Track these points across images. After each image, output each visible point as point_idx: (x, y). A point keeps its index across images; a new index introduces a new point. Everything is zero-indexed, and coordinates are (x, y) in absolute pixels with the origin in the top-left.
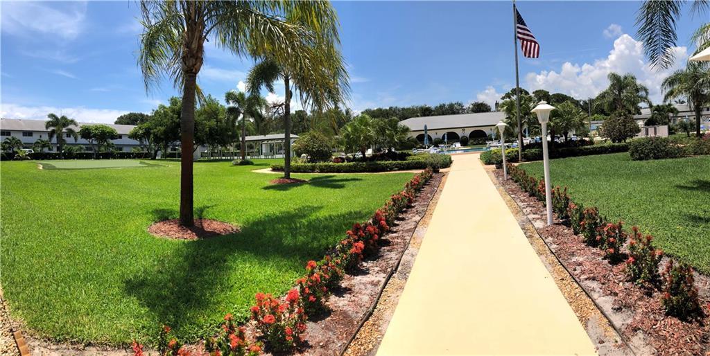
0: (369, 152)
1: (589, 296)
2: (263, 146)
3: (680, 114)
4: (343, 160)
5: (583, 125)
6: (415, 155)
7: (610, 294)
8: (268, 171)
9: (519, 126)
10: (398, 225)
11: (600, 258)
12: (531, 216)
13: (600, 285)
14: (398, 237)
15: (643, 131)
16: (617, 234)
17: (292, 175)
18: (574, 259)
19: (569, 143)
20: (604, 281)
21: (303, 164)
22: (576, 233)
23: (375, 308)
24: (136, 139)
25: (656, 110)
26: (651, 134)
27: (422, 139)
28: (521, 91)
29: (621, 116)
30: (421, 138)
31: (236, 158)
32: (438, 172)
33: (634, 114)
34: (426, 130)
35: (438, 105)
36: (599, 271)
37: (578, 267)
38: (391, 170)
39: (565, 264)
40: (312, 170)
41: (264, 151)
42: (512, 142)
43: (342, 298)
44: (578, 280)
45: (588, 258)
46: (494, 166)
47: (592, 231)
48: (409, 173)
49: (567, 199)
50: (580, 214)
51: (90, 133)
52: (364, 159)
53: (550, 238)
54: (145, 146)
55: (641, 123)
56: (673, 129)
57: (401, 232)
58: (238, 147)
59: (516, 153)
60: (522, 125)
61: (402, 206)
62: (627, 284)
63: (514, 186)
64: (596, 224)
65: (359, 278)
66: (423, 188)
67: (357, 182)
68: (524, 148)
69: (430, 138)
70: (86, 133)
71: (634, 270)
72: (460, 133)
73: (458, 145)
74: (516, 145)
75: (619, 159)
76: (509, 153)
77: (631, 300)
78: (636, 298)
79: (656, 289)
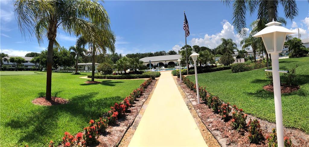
0: (128, 71)
1: (215, 138)
2: (86, 67)
3: (248, 54)
4: (117, 74)
5: (212, 59)
6: (146, 72)
7: (225, 137)
8: (86, 77)
9: (187, 60)
10: (135, 103)
11: (220, 119)
12: (191, 99)
13: (221, 133)
14: (134, 109)
15: (236, 61)
16: (227, 108)
17: (95, 80)
18: (209, 120)
19: (207, 67)
20: (222, 130)
21: (101, 75)
22: (210, 108)
23: (119, 143)
24: (33, 63)
25: (240, 52)
26: (239, 62)
27: (150, 65)
28: (188, 46)
29: (227, 55)
30: (148, 65)
31: (74, 71)
32: (154, 79)
33: (232, 54)
34: (150, 62)
35: (156, 52)
36: (220, 125)
37: (210, 124)
38: (136, 78)
39: (205, 123)
40: (104, 78)
41: (86, 69)
42: (185, 66)
44: (211, 131)
45: (215, 119)
46: (177, 77)
47: (216, 107)
48: (143, 80)
49: (206, 92)
50: (211, 99)
51: (14, 60)
52: (125, 74)
53: (198, 110)
54: (37, 66)
55: (235, 58)
56: (246, 59)
57: (136, 107)
58: (75, 67)
59: (186, 71)
60: (188, 60)
61: (138, 95)
62: (233, 131)
63: (185, 85)
64: (218, 104)
65: (115, 128)
66: (148, 86)
67: (122, 83)
68: (189, 69)
69: (152, 65)
70: (12, 60)
71: (235, 125)
72: (164, 63)
73: (163, 67)
74: (186, 68)
75: (227, 72)
76: (183, 71)
77: (235, 139)
78: (237, 137)
79: (246, 131)
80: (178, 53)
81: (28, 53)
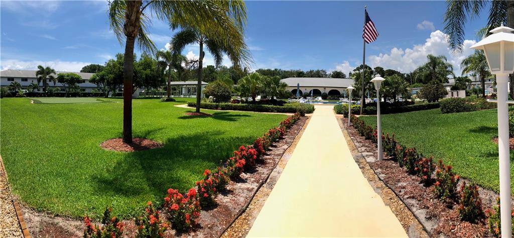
0: (258, 98)
1: (409, 210)
2: (183, 89)
3: (473, 83)
4: (238, 102)
5: (406, 90)
6: (289, 103)
7: (424, 208)
8: (185, 106)
9: (363, 90)
10: (271, 150)
11: (418, 183)
12: (365, 154)
13: (417, 202)
14: (270, 159)
15: (450, 94)
16: (429, 165)
17: (202, 110)
18: (400, 184)
19: (397, 103)
20: (420, 198)
21: (210, 103)
22: (401, 166)
23: (247, 207)
24: (95, 83)
25: (458, 80)
26: (455, 96)
27: (296, 93)
28: (366, 67)
29: (434, 84)
30: (294, 92)
31: (163, 96)
32: (304, 116)
33: (444, 83)
34: (298, 86)
35: (309, 71)
36: (416, 192)
37: (402, 190)
38: (272, 111)
39: (393, 188)
40: (216, 107)
41: (183, 93)
42: (357, 100)
43: (226, 197)
44: (402, 199)
45: (409, 183)
46: (342, 115)
47: (412, 164)
48: (284, 115)
49: (395, 143)
50: (404, 153)
51: (63, 79)
52: (254, 102)
53: (379, 170)
54: (101, 88)
55: (448, 89)
56: (468, 93)
57: (273, 156)
58: (165, 89)
60: (365, 90)
61: (276, 137)
62: (435, 200)
63: (354, 131)
64: (414, 159)
65: (239, 185)
66: (293, 126)
67: (247, 118)
68: (365, 105)
69: (301, 92)
71: (440, 190)
72: (322, 91)
73: (320, 98)
75: (433, 113)
76: (354, 108)
77: (437, 212)
78: (440, 210)
79: (455, 203)
80: (347, 76)
81: (86, 65)
